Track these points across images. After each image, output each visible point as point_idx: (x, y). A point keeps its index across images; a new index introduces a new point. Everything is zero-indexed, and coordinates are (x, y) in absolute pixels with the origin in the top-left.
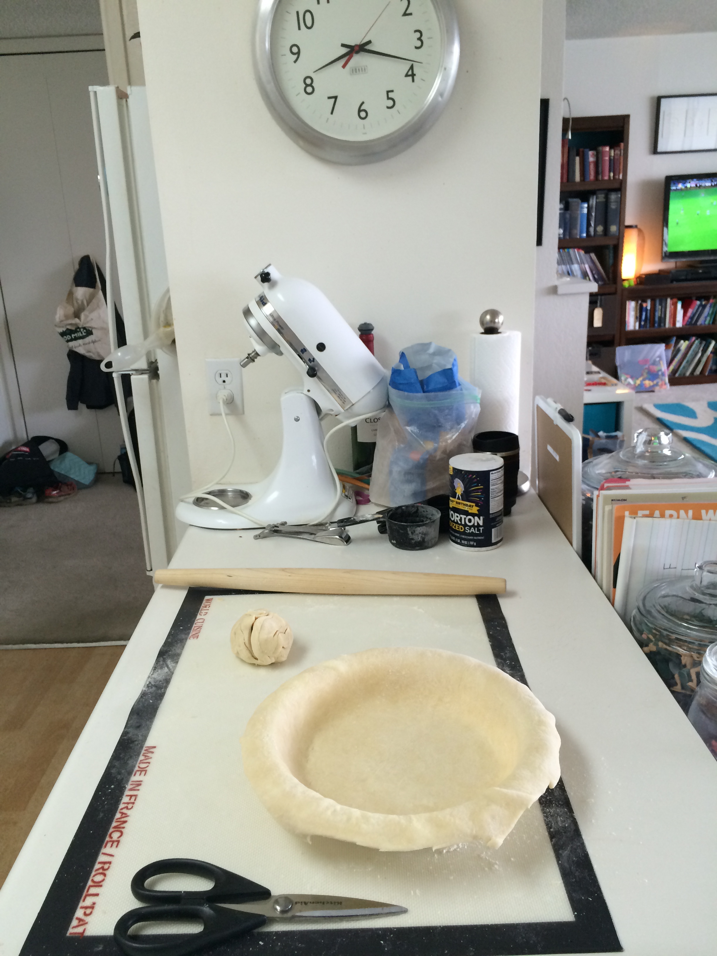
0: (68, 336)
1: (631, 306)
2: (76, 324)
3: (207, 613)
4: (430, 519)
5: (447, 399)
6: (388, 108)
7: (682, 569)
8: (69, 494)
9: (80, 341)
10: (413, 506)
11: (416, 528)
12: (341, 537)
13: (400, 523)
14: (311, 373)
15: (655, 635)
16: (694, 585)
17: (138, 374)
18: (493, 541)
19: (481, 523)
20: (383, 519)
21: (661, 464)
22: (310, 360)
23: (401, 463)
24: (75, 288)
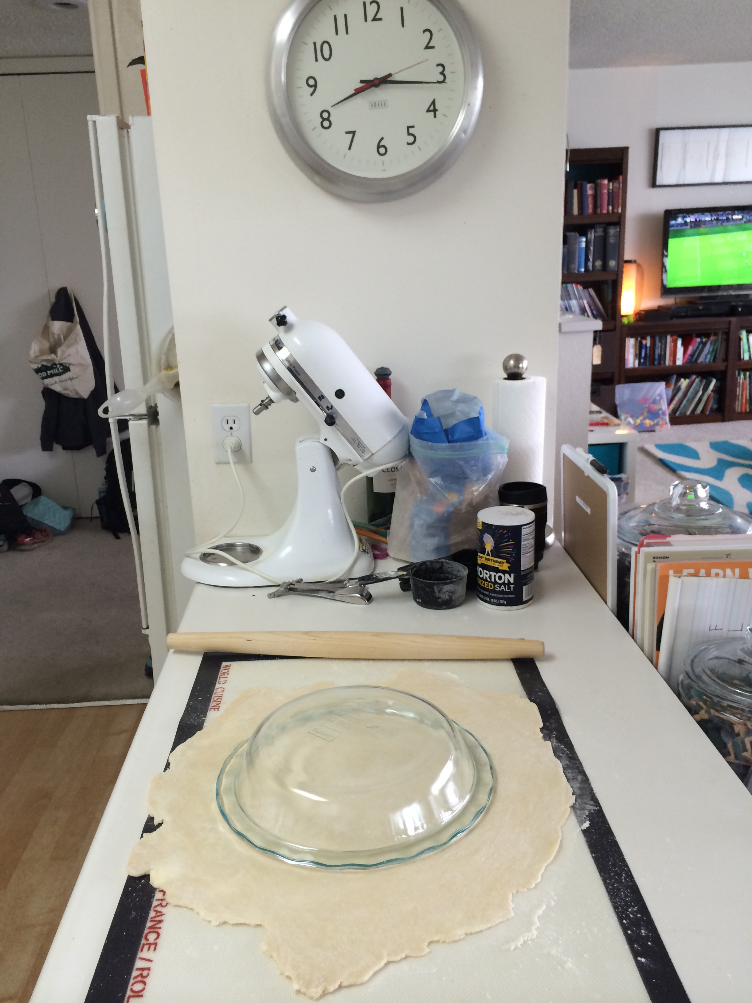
0: (43, 373)
1: (630, 343)
2: (52, 360)
3: (226, 681)
4: (456, 575)
5: (471, 449)
6: (408, 144)
7: (729, 631)
8: (43, 541)
9: (56, 379)
10: (437, 561)
11: (443, 586)
12: (362, 595)
13: (425, 581)
14: (329, 422)
15: (705, 702)
16: (746, 649)
17: (135, 419)
18: (524, 599)
19: (512, 580)
20: (407, 576)
21: (698, 518)
22: (327, 407)
23: (424, 516)
24: (51, 322)
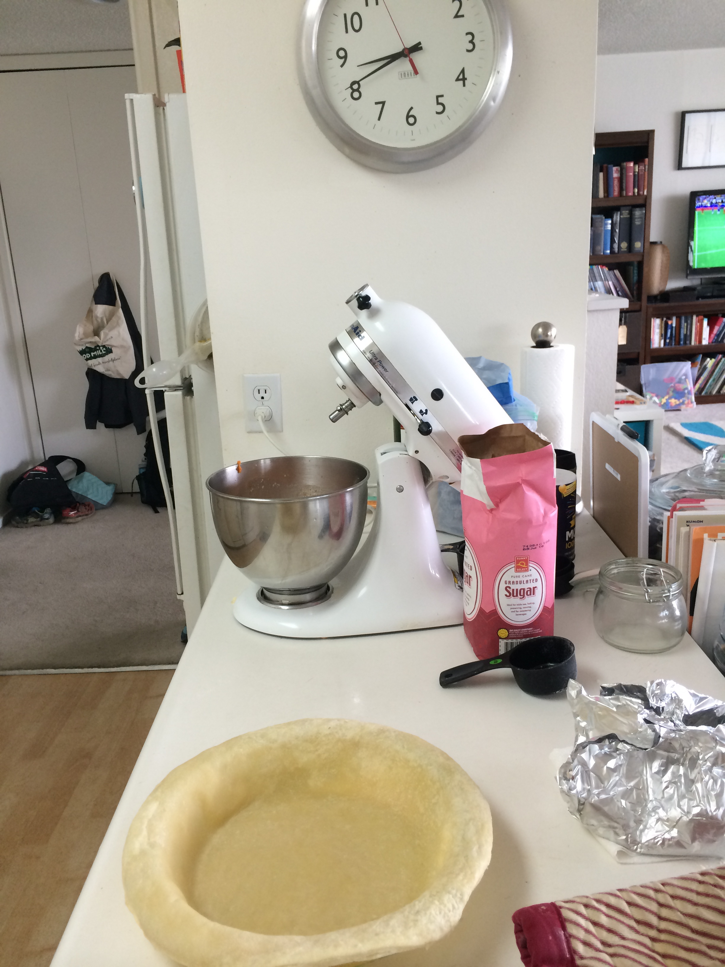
0: (87, 354)
1: (656, 323)
2: (95, 342)
6: (437, 113)
8: (87, 515)
9: (100, 360)
17: (172, 390)
24: (95, 306)
